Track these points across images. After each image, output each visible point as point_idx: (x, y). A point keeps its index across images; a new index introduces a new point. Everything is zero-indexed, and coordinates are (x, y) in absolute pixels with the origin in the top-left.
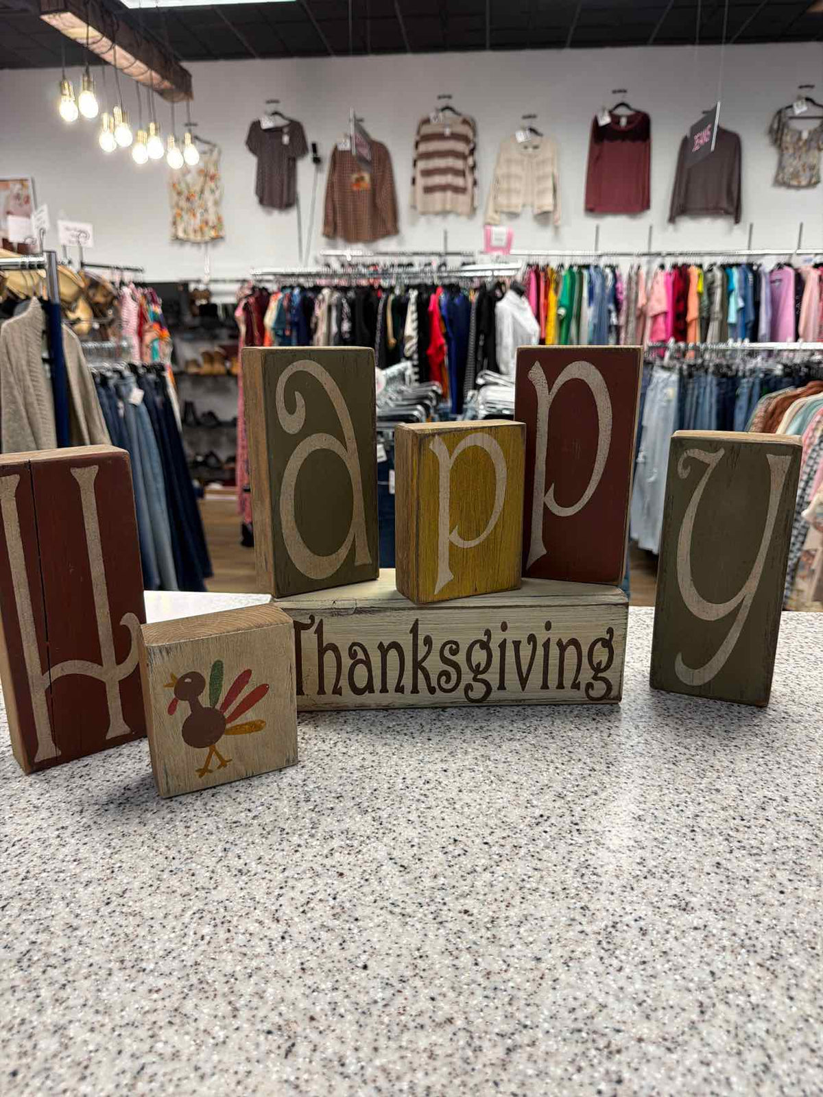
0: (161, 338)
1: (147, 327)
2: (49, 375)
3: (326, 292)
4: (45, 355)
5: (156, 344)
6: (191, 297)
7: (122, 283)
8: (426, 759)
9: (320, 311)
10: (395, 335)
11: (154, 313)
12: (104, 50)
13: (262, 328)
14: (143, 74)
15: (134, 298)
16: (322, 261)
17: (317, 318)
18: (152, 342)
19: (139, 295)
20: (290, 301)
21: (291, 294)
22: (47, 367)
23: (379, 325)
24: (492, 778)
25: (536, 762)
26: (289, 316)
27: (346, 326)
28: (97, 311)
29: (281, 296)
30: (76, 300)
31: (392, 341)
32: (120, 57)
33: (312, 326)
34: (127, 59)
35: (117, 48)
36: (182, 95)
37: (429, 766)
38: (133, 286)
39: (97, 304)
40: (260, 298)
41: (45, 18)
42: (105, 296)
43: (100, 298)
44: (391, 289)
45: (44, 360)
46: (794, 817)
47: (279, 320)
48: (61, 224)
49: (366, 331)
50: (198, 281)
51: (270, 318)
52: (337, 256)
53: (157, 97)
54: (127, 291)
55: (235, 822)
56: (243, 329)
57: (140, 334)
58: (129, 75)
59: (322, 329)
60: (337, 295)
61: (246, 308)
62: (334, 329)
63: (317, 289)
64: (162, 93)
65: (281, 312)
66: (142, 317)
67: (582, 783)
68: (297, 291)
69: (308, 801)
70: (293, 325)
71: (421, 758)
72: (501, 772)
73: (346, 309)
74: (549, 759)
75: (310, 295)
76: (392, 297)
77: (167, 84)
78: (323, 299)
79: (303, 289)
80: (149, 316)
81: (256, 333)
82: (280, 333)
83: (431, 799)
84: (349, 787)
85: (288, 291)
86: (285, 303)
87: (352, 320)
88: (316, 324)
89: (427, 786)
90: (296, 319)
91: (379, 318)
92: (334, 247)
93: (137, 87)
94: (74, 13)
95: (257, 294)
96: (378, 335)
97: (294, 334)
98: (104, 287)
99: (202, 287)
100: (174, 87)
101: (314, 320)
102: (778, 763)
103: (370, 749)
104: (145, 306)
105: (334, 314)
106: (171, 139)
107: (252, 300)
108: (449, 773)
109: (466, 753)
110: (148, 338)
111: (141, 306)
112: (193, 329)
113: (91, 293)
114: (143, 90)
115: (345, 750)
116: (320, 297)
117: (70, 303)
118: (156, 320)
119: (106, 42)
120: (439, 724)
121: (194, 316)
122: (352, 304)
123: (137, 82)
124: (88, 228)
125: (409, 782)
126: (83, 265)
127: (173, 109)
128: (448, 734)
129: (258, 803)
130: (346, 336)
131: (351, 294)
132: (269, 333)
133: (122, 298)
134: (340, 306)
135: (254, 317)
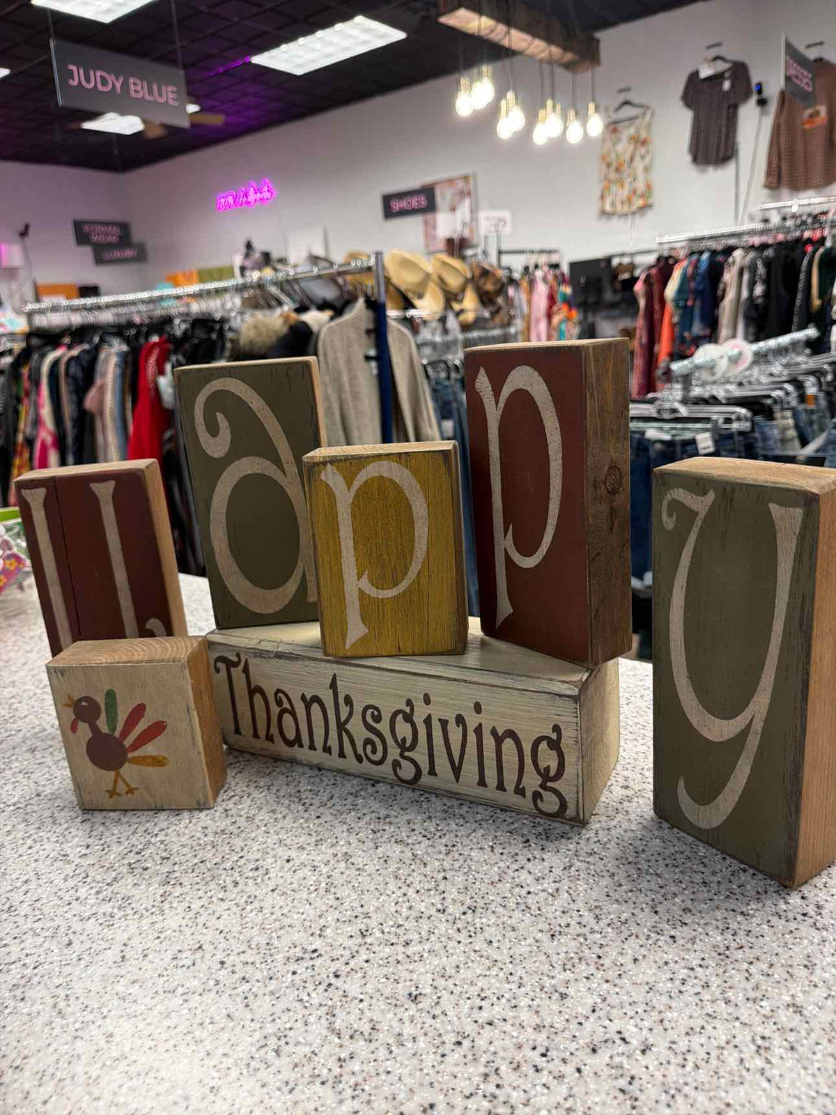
0: (568, 319)
1: (555, 308)
2: (375, 372)
3: (738, 254)
4: (372, 353)
5: (563, 327)
6: (614, 273)
7: (536, 266)
8: (288, 841)
9: (729, 276)
10: (821, 296)
11: (564, 295)
12: (500, 36)
13: (663, 302)
14: (543, 51)
15: (545, 280)
16: (759, 216)
17: (726, 284)
18: (560, 323)
19: (550, 278)
20: (696, 267)
21: (698, 260)
22: (373, 364)
23: (801, 285)
24: (323, 885)
25: (391, 880)
26: (693, 285)
27: (759, 290)
28: (486, 299)
29: (685, 263)
30: (463, 290)
31: (817, 302)
32: (517, 39)
33: (719, 293)
34: (525, 40)
35: (514, 32)
36: (587, 64)
37: (281, 849)
38: (546, 269)
39: (487, 292)
40: (665, 266)
41: (443, 20)
42: (495, 284)
43: (489, 287)
44: (822, 240)
45: (368, 358)
46: (622, 1082)
47: (681, 290)
48: (482, 215)
49: (783, 292)
50: (622, 255)
51: (671, 290)
52: (779, 209)
53: (560, 72)
54: (539, 274)
56: (642, 303)
57: (549, 316)
58: (532, 57)
59: (731, 295)
60: (752, 255)
61: (647, 281)
62: (745, 294)
63: (729, 250)
64: (568, 66)
65: (685, 279)
66: (552, 299)
67: (409, 925)
68: (705, 256)
69: (138, 853)
70: (697, 293)
71: (285, 837)
72: (340, 880)
73: (761, 270)
74: (410, 880)
75: (720, 258)
76: (821, 250)
77: (569, 56)
78: (734, 263)
79: (714, 253)
80: (559, 298)
81: (657, 306)
82: (681, 303)
85: (695, 258)
86: (690, 271)
87: (767, 282)
88: (724, 291)
90: (701, 287)
91: (802, 276)
93: (541, 67)
94: (467, 8)
95: (662, 263)
96: (799, 296)
97: (698, 303)
98: (494, 275)
99: (626, 260)
100: (576, 57)
101: (721, 286)
102: (707, 985)
103: (254, 812)
104: (555, 287)
105: (746, 277)
106: (572, 113)
107: (654, 271)
108: (289, 865)
109: (335, 845)
110: (556, 319)
111: (551, 288)
112: (613, 305)
113: (482, 281)
114: (546, 67)
115: (230, 806)
116: (730, 260)
117: (456, 295)
118: (568, 302)
119: (501, 28)
120: (350, 800)
121: (615, 292)
122: (768, 264)
123: (541, 61)
124: (506, 214)
126: (500, 253)
127: (574, 81)
128: (343, 816)
129: (102, 842)
130: (760, 301)
131: (769, 253)
132: (670, 306)
133: (532, 282)
134: (753, 268)
135: (656, 288)
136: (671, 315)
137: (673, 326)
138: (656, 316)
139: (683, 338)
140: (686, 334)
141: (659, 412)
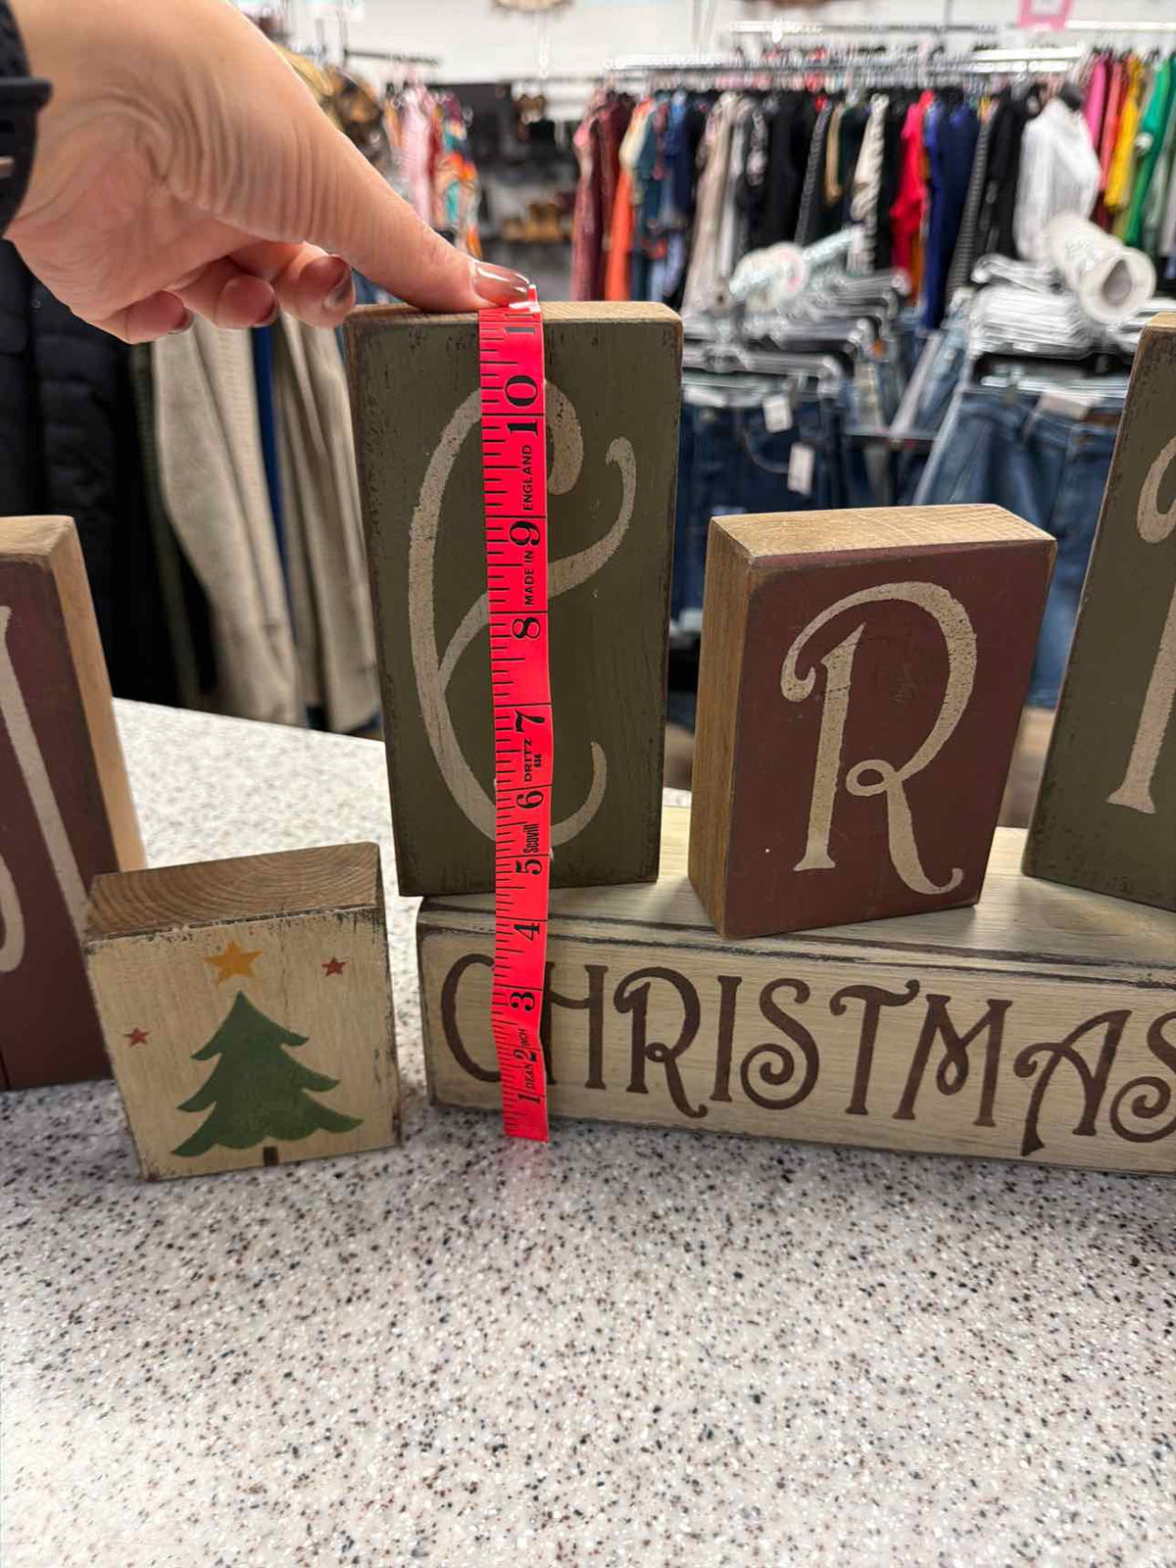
0: (461, 180)
1: (441, 161)
3: (727, 101)
5: (454, 193)
6: (516, 108)
7: (406, 85)
8: (721, 1349)
9: (714, 136)
10: (839, 179)
11: (454, 140)
13: (616, 166)
15: (423, 111)
16: (730, 42)
17: (709, 148)
18: (449, 187)
19: (431, 107)
20: (667, 118)
21: (670, 104)
23: (812, 162)
24: (866, 1448)
25: (979, 1405)
26: (662, 145)
27: (757, 162)
29: (652, 107)
31: (833, 190)
33: (699, 162)
37: (721, 1371)
38: (423, 90)
39: (355, 123)
40: (618, 110)
42: (367, 110)
43: (358, 114)
44: (841, 95)
47: (647, 151)
49: (789, 172)
50: (529, 80)
51: (631, 148)
54: (412, 98)
55: (254, 1490)
56: (586, 166)
57: (432, 171)
59: (716, 166)
60: (746, 105)
61: (595, 130)
62: (736, 167)
63: (714, 95)
65: (652, 135)
66: (434, 144)
67: (1087, 1509)
68: (679, 100)
69: (426, 1447)
70: (669, 159)
71: (708, 1339)
72: (888, 1427)
73: (760, 131)
74: (1012, 1397)
75: (701, 105)
76: (840, 111)
78: (722, 114)
79: (692, 95)
80: (445, 143)
81: (607, 174)
82: (647, 174)
83: (706, 1501)
84: (526, 1417)
85: (664, 100)
86: (659, 122)
87: (769, 150)
88: (706, 160)
89: (707, 1451)
90: (674, 150)
91: (815, 148)
92: (753, 16)
95: (615, 106)
96: (810, 179)
97: (669, 176)
98: (364, 94)
99: (533, 91)
101: (702, 151)
103: (600, 1284)
104: (440, 124)
105: (738, 141)
107: (604, 116)
108: (765, 1410)
109: (816, 1339)
110: (444, 178)
111: (433, 125)
112: (516, 163)
113: (346, 103)
115: (543, 1278)
116: (716, 110)
118: (457, 150)
120: (769, 1222)
121: (519, 140)
122: (771, 123)
125: (666, 1423)
126: (346, 53)
128: (785, 1265)
129: (319, 1431)
130: (756, 183)
131: (771, 105)
132: (628, 174)
133: (401, 112)
134: (749, 127)
135: (607, 144)
136: (628, 192)
137: (631, 208)
138: (607, 191)
139: (647, 231)
140: (652, 226)
141: (710, 358)
